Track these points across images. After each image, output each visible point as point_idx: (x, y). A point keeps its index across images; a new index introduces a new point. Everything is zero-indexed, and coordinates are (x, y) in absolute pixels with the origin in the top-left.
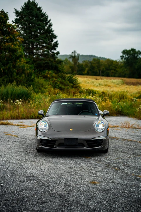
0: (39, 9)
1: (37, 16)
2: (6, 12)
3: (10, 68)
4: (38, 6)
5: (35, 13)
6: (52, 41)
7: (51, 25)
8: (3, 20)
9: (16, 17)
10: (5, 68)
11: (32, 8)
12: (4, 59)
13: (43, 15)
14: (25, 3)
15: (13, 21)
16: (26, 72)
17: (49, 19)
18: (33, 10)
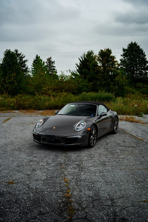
0: (138, 47)
1: (136, 51)
2: (110, 49)
3: (108, 82)
4: (138, 45)
5: (134, 49)
6: (146, 65)
7: (145, 56)
8: (107, 54)
9: (123, 53)
10: (106, 82)
11: (133, 46)
12: (106, 76)
13: (141, 50)
14: (129, 44)
15: (121, 55)
16: (120, 84)
17: (144, 52)
18: (133, 48)
